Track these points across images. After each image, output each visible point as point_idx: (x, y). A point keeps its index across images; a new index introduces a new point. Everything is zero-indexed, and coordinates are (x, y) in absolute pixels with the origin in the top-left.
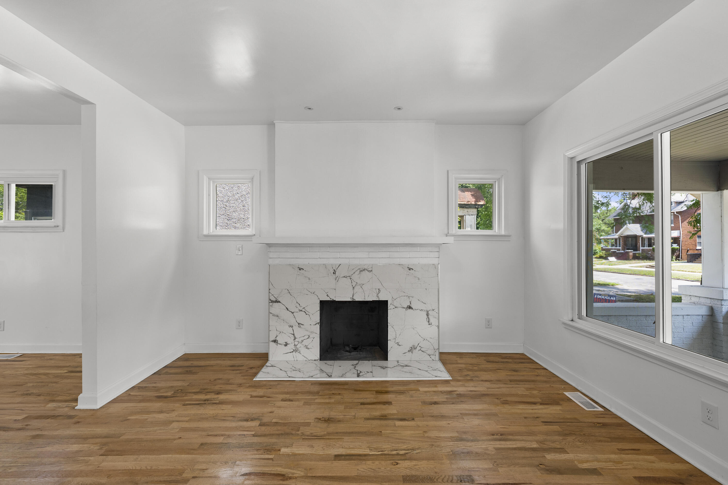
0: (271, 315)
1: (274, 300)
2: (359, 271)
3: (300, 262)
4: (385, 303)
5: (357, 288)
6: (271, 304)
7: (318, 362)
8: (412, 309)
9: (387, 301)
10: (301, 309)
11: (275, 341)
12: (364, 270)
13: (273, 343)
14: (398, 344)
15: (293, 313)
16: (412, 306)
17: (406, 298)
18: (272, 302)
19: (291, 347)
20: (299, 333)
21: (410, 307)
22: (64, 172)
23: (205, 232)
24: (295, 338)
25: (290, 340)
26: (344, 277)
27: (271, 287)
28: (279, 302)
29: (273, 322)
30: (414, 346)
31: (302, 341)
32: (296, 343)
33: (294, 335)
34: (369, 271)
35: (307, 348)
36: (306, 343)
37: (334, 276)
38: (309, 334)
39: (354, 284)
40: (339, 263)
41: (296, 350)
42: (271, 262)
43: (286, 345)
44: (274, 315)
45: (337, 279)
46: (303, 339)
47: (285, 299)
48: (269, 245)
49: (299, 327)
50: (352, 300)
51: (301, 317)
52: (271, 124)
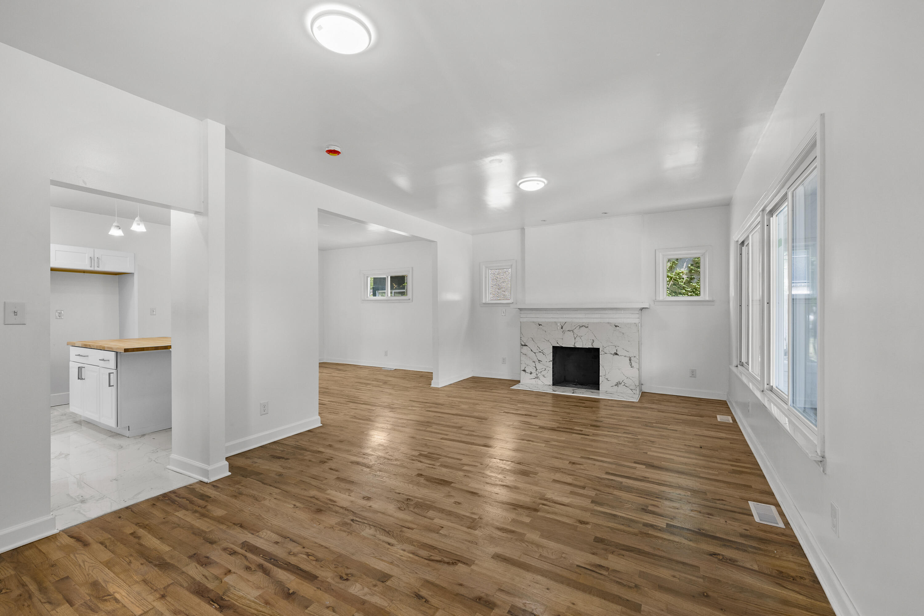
0: (522, 354)
1: (524, 344)
2: (579, 327)
3: (540, 320)
4: (598, 350)
5: (578, 339)
6: (522, 347)
7: (552, 387)
8: (618, 355)
9: (599, 349)
10: (540, 351)
11: (524, 371)
12: (582, 326)
13: (523, 371)
14: (607, 379)
15: (535, 353)
16: (618, 353)
17: (613, 347)
18: (522, 345)
19: (534, 375)
20: (539, 366)
21: (616, 354)
22: (412, 268)
23: (484, 302)
24: (537, 370)
25: (533, 371)
26: (569, 331)
27: (522, 336)
28: (527, 346)
29: (523, 358)
30: (619, 382)
31: (541, 372)
32: (537, 373)
33: (536, 367)
34: (586, 327)
35: (544, 377)
36: (543, 373)
37: (562, 330)
38: (546, 368)
39: (575, 336)
40: (565, 321)
41: (537, 378)
42: (522, 320)
43: (531, 373)
44: (523, 354)
45: (564, 332)
46: (541, 370)
47: (530, 344)
48: (521, 309)
49: (539, 362)
50: (574, 347)
51: (540, 356)
52: (523, 229)
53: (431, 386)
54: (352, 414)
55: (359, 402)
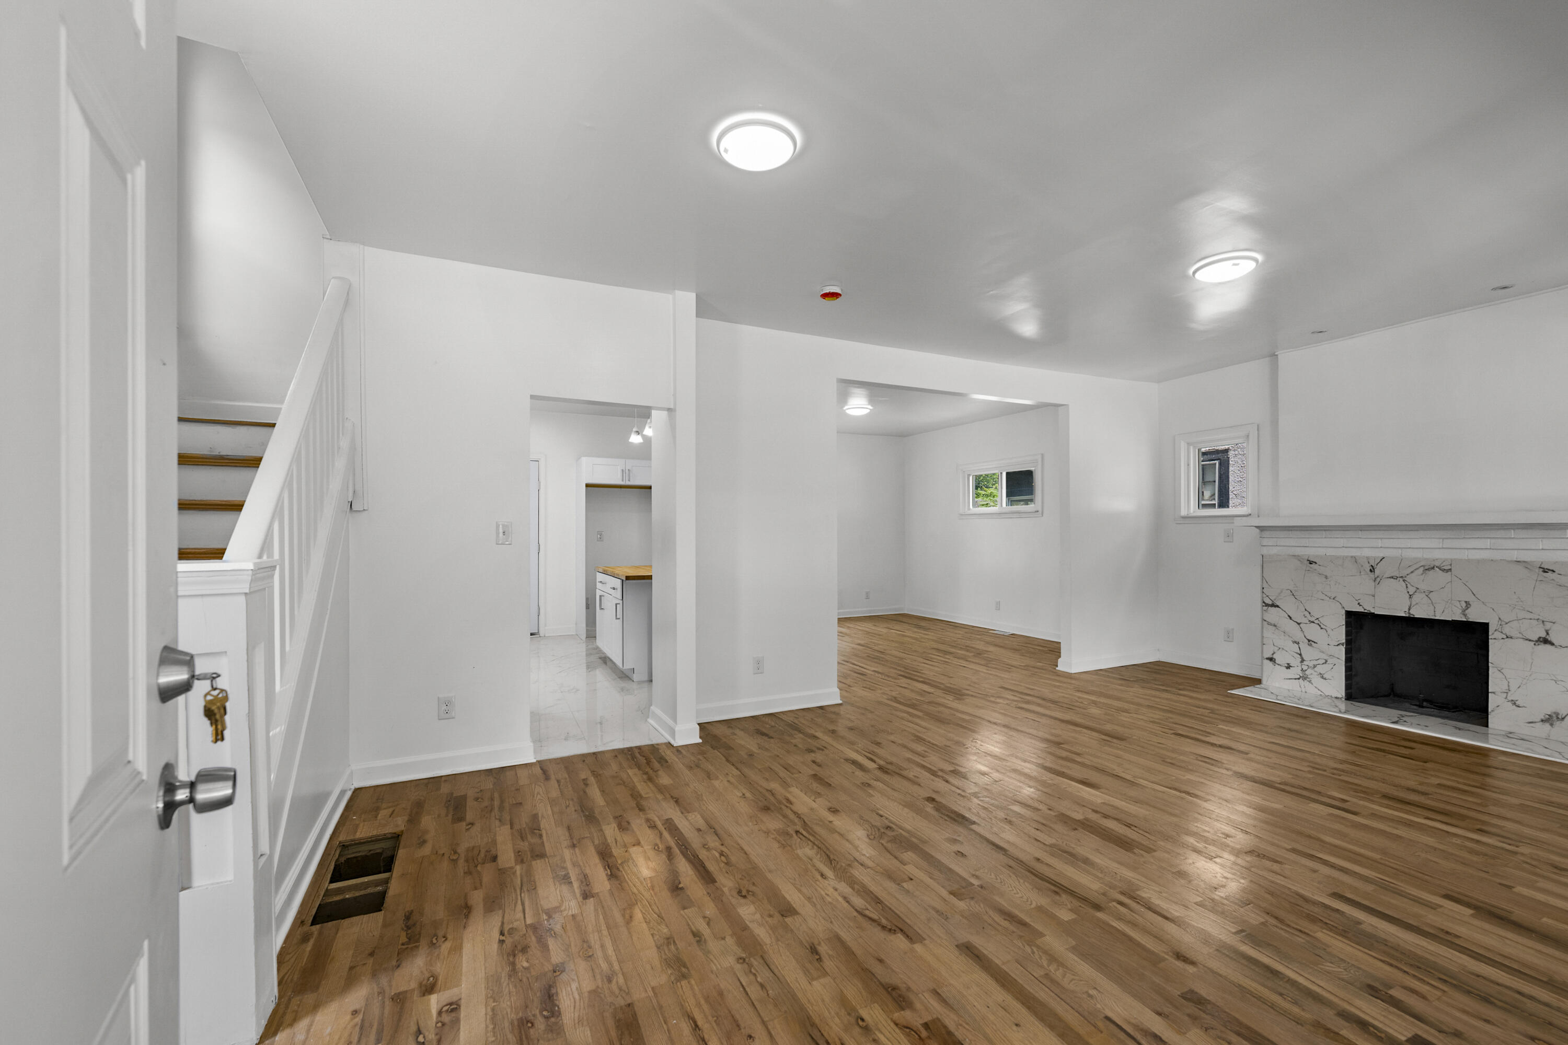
0: (1265, 623)
1: (1270, 603)
2: (1422, 569)
3: (1311, 553)
4: (1485, 627)
5: (1416, 598)
6: (1265, 608)
7: (1342, 705)
8: (1552, 644)
9: (1487, 624)
10: (1313, 619)
11: (1271, 659)
12: (1433, 568)
13: (1268, 661)
14: (1514, 703)
15: (1299, 624)
16: (1552, 638)
17: (1535, 622)
18: (1267, 605)
19: (1296, 671)
20: (1307, 652)
21: (1546, 641)
22: (1042, 455)
23: (1184, 512)
24: (1303, 661)
25: (1295, 662)
26: (1392, 577)
27: (1265, 585)
28: (1278, 606)
29: (1269, 633)
30: (1557, 714)
31: (1315, 666)
32: (1305, 668)
33: (1300, 655)
34: (1443, 570)
35: (1322, 677)
36: (1320, 669)
37: (1372, 575)
38: (1326, 658)
39: (1412, 590)
40: (1382, 555)
41: (1304, 678)
42: (1265, 551)
43: (1289, 667)
44: (1269, 624)
45: (1378, 580)
46: (1316, 663)
47: (1288, 604)
48: (1262, 529)
49: (1310, 645)
50: (1407, 615)
51: (1313, 632)
52: (1274, 356)
53: (1057, 668)
54: (894, 694)
55: (916, 678)
